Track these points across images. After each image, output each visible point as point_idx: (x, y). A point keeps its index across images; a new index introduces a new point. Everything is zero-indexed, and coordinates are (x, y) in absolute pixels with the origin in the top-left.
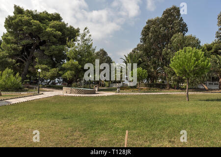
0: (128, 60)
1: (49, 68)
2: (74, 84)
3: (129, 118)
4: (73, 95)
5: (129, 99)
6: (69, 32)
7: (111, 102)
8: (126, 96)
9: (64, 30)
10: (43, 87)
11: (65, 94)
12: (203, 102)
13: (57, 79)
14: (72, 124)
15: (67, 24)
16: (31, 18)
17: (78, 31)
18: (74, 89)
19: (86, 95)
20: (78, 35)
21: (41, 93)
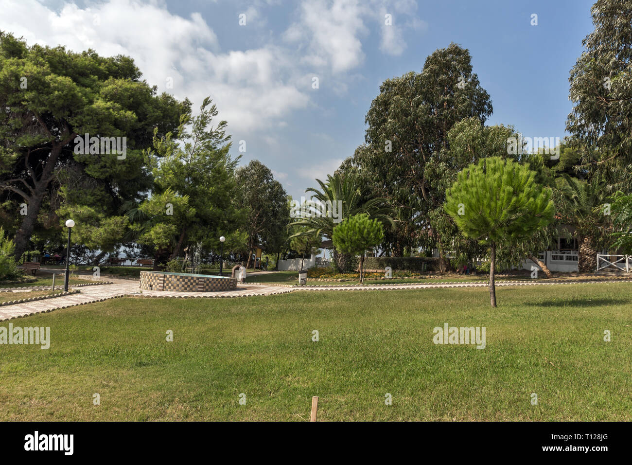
0: (329, 193)
1: (100, 216)
2: (174, 261)
3: (327, 359)
4: (170, 294)
5: (332, 304)
6: (159, 113)
7: (281, 313)
8: (324, 296)
9: (146, 105)
10: (82, 270)
11: (146, 293)
12: (535, 308)
13: (122, 248)
14: (161, 381)
15: (155, 88)
16: (46, 67)
17: (186, 107)
18: (172, 277)
19: (208, 294)
20: (187, 121)
21: (73, 289)
